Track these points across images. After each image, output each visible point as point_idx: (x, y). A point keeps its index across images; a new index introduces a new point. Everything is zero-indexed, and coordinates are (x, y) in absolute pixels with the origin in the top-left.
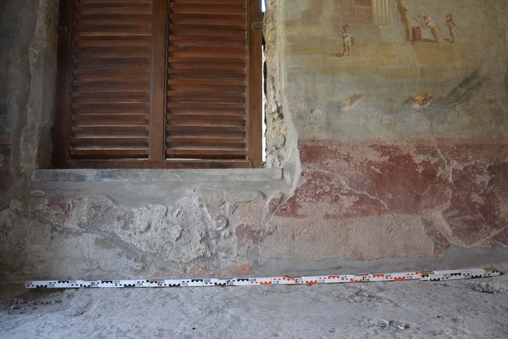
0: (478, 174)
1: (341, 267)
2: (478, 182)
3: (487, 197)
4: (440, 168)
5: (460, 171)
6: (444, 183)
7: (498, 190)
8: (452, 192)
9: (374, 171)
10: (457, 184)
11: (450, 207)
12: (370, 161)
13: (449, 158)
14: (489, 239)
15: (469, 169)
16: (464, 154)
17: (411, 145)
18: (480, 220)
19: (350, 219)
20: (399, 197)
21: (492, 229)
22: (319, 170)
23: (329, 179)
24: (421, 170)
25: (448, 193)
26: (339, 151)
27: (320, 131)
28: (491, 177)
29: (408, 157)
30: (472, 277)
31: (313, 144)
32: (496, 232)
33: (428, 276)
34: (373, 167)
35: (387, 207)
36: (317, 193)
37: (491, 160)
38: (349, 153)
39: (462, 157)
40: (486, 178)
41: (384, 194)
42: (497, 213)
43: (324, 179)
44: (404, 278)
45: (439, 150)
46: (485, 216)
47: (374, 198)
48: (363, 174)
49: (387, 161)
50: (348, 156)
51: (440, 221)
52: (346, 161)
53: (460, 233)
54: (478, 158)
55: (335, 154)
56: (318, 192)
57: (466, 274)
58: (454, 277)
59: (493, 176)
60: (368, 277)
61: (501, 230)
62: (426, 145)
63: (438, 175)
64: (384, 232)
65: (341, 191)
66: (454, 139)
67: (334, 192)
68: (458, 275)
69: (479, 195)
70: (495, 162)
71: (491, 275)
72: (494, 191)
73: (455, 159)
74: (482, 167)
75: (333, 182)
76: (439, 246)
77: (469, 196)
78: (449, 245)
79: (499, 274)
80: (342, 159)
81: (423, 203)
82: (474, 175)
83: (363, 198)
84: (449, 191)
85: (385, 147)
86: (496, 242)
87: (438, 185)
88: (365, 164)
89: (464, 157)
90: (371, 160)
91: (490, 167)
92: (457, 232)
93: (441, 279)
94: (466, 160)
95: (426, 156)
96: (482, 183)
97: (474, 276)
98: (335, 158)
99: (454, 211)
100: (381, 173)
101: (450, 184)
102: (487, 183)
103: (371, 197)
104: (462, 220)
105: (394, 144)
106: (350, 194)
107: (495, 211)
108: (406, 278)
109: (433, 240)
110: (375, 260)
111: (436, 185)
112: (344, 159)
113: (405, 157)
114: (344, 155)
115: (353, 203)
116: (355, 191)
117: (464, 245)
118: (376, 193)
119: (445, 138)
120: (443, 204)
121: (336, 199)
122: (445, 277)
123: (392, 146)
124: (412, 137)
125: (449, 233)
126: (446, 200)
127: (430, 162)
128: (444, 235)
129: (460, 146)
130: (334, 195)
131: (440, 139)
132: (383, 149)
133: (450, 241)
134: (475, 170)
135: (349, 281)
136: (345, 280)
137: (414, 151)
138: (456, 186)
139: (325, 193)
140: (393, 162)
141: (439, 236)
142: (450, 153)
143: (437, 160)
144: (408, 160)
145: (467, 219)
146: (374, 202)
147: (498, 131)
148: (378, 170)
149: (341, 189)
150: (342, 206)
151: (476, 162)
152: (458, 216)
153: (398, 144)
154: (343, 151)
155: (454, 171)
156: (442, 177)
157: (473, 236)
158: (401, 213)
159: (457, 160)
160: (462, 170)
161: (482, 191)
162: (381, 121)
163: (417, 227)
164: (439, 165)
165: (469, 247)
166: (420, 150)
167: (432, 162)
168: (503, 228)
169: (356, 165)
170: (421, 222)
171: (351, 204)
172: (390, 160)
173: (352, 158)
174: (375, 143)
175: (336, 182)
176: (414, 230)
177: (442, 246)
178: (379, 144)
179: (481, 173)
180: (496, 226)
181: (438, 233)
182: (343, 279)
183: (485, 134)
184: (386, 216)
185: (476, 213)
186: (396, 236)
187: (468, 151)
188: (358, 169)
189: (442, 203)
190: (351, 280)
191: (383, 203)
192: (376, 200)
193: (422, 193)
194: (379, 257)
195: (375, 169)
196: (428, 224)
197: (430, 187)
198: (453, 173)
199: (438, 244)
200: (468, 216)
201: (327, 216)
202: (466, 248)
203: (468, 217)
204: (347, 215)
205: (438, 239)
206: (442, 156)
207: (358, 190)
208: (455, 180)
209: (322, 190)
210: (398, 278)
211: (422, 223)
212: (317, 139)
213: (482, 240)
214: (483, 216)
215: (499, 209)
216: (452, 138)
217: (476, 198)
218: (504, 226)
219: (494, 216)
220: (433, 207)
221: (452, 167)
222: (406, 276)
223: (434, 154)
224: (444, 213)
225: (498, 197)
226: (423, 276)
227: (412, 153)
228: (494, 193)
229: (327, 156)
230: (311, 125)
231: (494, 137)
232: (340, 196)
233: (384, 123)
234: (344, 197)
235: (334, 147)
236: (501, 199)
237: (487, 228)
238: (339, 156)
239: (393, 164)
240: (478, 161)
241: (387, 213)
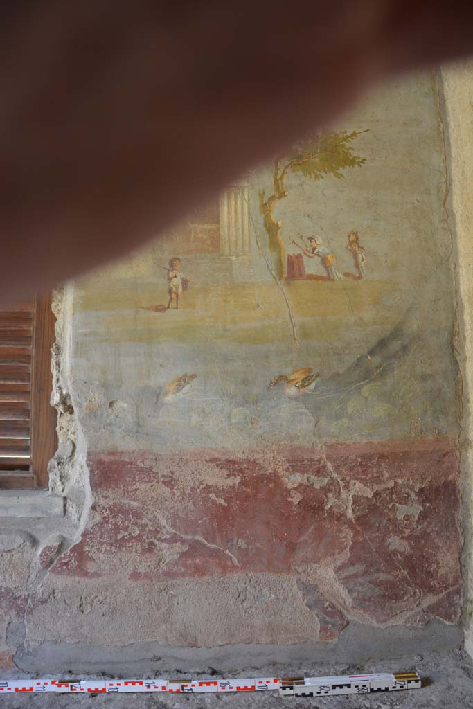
0: (400, 503)
1: (160, 659)
2: (400, 517)
3: (415, 542)
4: (330, 495)
5: (367, 498)
6: (338, 519)
7: (436, 529)
8: (352, 535)
9: (214, 502)
10: (362, 522)
11: (349, 560)
12: (207, 485)
13: (348, 478)
14: (419, 612)
15: (384, 495)
16: (375, 470)
17: (281, 457)
18: (403, 580)
19: (175, 581)
20: (258, 545)
21: (424, 596)
22: (121, 501)
23: (137, 515)
24: (296, 498)
25: (345, 537)
26: (155, 470)
27: (124, 437)
28: (424, 507)
29: (275, 478)
30: (372, 690)
31: (112, 458)
32: (430, 600)
33: (292, 688)
34: (212, 496)
35: (236, 561)
36: (118, 539)
37: (423, 479)
38: (172, 473)
39: (370, 476)
40: (415, 510)
41: (232, 540)
42: (434, 567)
43: (131, 516)
44: (253, 687)
45: (329, 465)
46: (413, 570)
47: (214, 546)
48: (195, 507)
49: (237, 485)
50: (170, 477)
51: (331, 585)
52: (167, 486)
53: (367, 603)
54: (401, 476)
55: (149, 474)
56: (120, 536)
57: (360, 686)
58: (338, 691)
59: (428, 505)
60: (189, 685)
61: (441, 596)
62: (305, 456)
63: (327, 508)
64: (232, 602)
65: (159, 535)
66: (357, 445)
67: (147, 537)
68: (345, 688)
69: (402, 538)
70: (431, 481)
71: (405, 687)
72: (428, 531)
73: (357, 479)
74: (407, 490)
75: (145, 521)
76: (330, 626)
77: (383, 540)
78: (348, 623)
79: (420, 686)
80: (161, 483)
81: (301, 554)
82: (392, 504)
83: (194, 548)
84: (348, 535)
85: (234, 462)
86: (432, 617)
87: (327, 524)
88: (198, 490)
89: (375, 475)
90: (210, 484)
91: (421, 490)
92: (362, 602)
93: (315, 694)
94: (377, 480)
95: (306, 476)
96: (407, 518)
97: (375, 689)
98: (149, 481)
99: (356, 567)
100: (226, 505)
101: (349, 522)
102: (416, 519)
103: (209, 545)
104: (369, 582)
105: (250, 457)
106: (173, 539)
107: (429, 564)
108: (257, 689)
109: (317, 615)
110: (218, 648)
111: (323, 524)
112: (164, 482)
113: (268, 478)
114: (163, 476)
115: (179, 555)
116: (182, 536)
117: (375, 623)
118: (218, 540)
119: (341, 444)
120: (337, 556)
121: (150, 548)
122: (323, 692)
123: (247, 461)
124: (282, 443)
125: (347, 603)
126: (343, 549)
127: (312, 485)
128: (339, 607)
129: (367, 457)
130: (147, 541)
131: (332, 446)
132: (231, 466)
133: (349, 617)
134: (394, 496)
135: (160, 689)
136: (152, 689)
137: (285, 467)
138: (361, 525)
139: (132, 538)
140: (246, 487)
141: (330, 609)
142: (350, 470)
143: (326, 481)
144: (275, 482)
145: (381, 579)
146: (215, 554)
147: (436, 428)
148: (221, 501)
149: (158, 532)
150: (160, 560)
151: (395, 483)
152: (363, 575)
153: (257, 456)
154: (162, 470)
155: (356, 500)
156: (335, 510)
157: (391, 607)
158: (261, 571)
159: (362, 480)
160: (370, 496)
161: (407, 532)
162: (229, 417)
163: (290, 595)
164: (330, 490)
165: (382, 626)
166: (296, 465)
167: (317, 486)
168: (444, 593)
169: (183, 493)
170: (296, 585)
171: (176, 557)
172: (242, 483)
173: (178, 480)
174: (217, 456)
175: (150, 521)
176: (285, 599)
177: (333, 625)
178: (224, 458)
179: (405, 501)
180: (431, 590)
181: (327, 604)
182: (149, 687)
183: (413, 435)
184: (236, 576)
185: (397, 568)
186: (253, 609)
187: (382, 464)
188: (187, 499)
189: (334, 554)
190: (164, 688)
191: (230, 554)
192: (218, 550)
193: (298, 537)
194: (224, 643)
195: (217, 499)
196: (309, 589)
197: (313, 527)
198: (354, 502)
199: (327, 623)
200: (381, 574)
201: (136, 576)
202: (379, 628)
203: (382, 576)
204: (169, 574)
205: (327, 613)
206: (335, 475)
207: (186, 533)
208: (358, 514)
209: (126, 534)
210: (242, 687)
211: (299, 588)
212: (119, 450)
213: (408, 614)
214: (408, 573)
215: (437, 561)
216: (354, 444)
217: (396, 543)
218: (446, 588)
219: (429, 573)
220: (318, 561)
221: (353, 493)
222: (257, 685)
223: (319, 472)
224: (338, 570)
225: (436, 541)
226: (284, 688)
227: (280, 471)
228: (428, 534)
229: (135, 477)
230: (109, 428)
231: (430, 437)
232: (156, 542)
233: (233, 421)
234: (164, 545)
235: (148, 463)
236: (440, 544)
237: (415, 593)
238: (154, 477)
239: (249, 490)
240: (400, 481)
241: (237, 572)
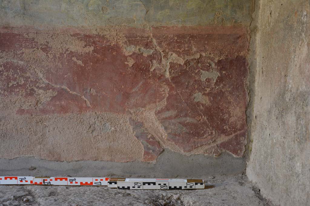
0: (203, 70)
1: (35, 168)
2: (203, 79)
3: (213, 98)
4: (154, 62)
5: (180, 65)
6: (159, 78)
7: (230, 89)
8: (169, 89)
9: (75, 63)
10: (176, 81)
11: (166, 107)
12: (71, 51)
13: (167, 50)
14: (214, 147)
15: (192, 64)
16: (186, 45)
17: (121, 35)
18: (203, 123)
19: (47, 116)
20: (104, 93)
21: (218, 136)
22: (13, 60)
23: (23, 70)
24: (131, 62)
25: (164, 91)
26: (36, 40)
27: (14, 17)
28: (221, 73)
29: (116, 48)
30: (170, 188)
31: (6, 31)
32: (223, 139)
33: (116, 183)
34: (74, 59)
35: (89, 103)
36: (10, 86)
37: (221, 54)
38: (48, 43)
39: (183, 49)
40: (214, 75)
41: (87, 89)
42: (226, 116)
43: (18, 71)
44: (92, 183)
45: (154, 41)
46: (211, 117)
47: (75, 93)
48: (62, 66)
49: (91, 52)
50: (46, 45)
51: (153, 124)
52: (43, 51)
53: (177, 137)
54: (206, 50)
55: (32, 42)
56: (10, 85)
57: (162, 184)
58: (147, 187)
59: (224, 72)
60: (48, 180)
61: (231, 136)
62: (138, 34)
63: (152, 70)
64: (85, 132)
65: (38, 84)
66: (175, 28)
67: (29, 86)
68: (152, 185)
69: (204, 94)
70: (227, 56)
71: (193, 187)
72: (223, 90)
73: (174, 51)
74: (209, 61)
75: (28, 74)
76: (151, 151)
77: (190, 95)
78: (164, 150)
79: (204, 188)
80: (40, 49)
81: (132, 101)
82: (198, 70)
83: (61, 93)
84: (165, 90)
85: (89, 37)
86: (224, 151)
87: (151, 81)
88: (65, 55)
89: (186, 49)
90: (73, 51)
91: (219, 62)
92: (174, 136)
93: (131, 188)
94: (188, 52)
95: (138, 48)
96: (208, 80)
97: (173, 187)
98: (32, 48)
99: (170, 112)
100: (84, 65)
101: (166, 81)
102: (215, 81)
103: (71, 92)
104: (180, 123)
105: (100, 33)
106: (47, 88)
107: (223, 114)
108: (94, 184)
109: (142, 143)
110: (75, 163)
111: (149, 81)
112: (42, 49)
113: (112, 48)
114: (41, 45)
115: (50, 98)
116: (53, 85)
117: (182, 151)
118: (77, 89)
119: (164, 27)
120: (158, 103)
121: (31, 93)
122: (136, 186)
123: (98, 36)
124: (123, 25)
125: (164, 137)
126: (161, 99)
127: (142, 53)
128: (158, 139)
129: (182, 37)
130: (29, 88)
131: (157, 28)
132: (87, 39)
133: (164, 146)
134: (199, 65)
135: (29, 183)
136: (24, 182)
137: (124, 41)
138: (175, 83)
139: (18, 85)
140: (97, 53)
141: (151, 140)
142: (169, 44)
143: (152, 52)
144: (117, 51)
145: (187, 121)
146: (75, 98)
147: (233, 18)
148: (80, 62)
149: (37, 82)
150: (38, 101)
151: (201, 55)
152: (175, 118)
153: (105, 33)
154: (41, 40)
155: (172, 65)
156: (157, 72)
157: (194, 142)
158: (105, 111)
159: (177, 52)
160: (182, 64)
161: (208, 90)
162: (87, 6)
163: (125, 128)
164: (154, 58)
165: (188, 154)
166: (131, 40)
167: (145, 55)
168: (233, 135)
169: (55, 56)
170: (128, 122)
171: (49, 99)
172: (94, 51)
173: (51, 48)
174: (78, 32)
175: (31, 74)
176: (121, 131)
177: (153, 151)
178: (82, 33)
179: (208, 68)
180: (224, 132)
181: (149, 136)
182: (21, 181)
183: (216, 22)
184: (88, 114)
185: (200, 115)
186: (100, 137)
187: (192, 42)
188: (57, 60)
189: (155, 102)
190: (31, 182)
191: (85, 99)
192: (77, 95)
193: (131, 89)
194: (79, 159)
195: (77, 61)
196: (138, 125)
197: (141, 82)
198: (171, 67)
199: (149, 149)
200: (188, 118)
201: (21, 111)
202: (185, 155)
203: (189, 120)
204: (44, 111)
205: (150, 143)
206: (158, 48)
207: (56, 84)
208: (173, 75)
209: (15, 83)
210: (84, 183)
211: (130, 124)
212: (11, 25)
213: (207, 147)
214: (207, 119)
215: (229, 112)
216: (173, 27)
217: (199, 97)
218: (235, 132)
219: (223, 120)
220: (144, 106)
221: (170, 60)
222: (94, 181)
223: (147, 45)
224: (158, 113)
225: (229, 98)
226: (110, 183)
227: (121, 43)
228: (223, 93)
229: (22, 45)
230: (3, 10)
231: (229, 25)
232: (36, 89)
233: (90, 9)
234: (41, 91)
235: (31, 36)
236: (232, 100)
237: (212, 133)
238: (35, 45)
239: (99, 56)
240: (204, 54)
241: (89, 111)
